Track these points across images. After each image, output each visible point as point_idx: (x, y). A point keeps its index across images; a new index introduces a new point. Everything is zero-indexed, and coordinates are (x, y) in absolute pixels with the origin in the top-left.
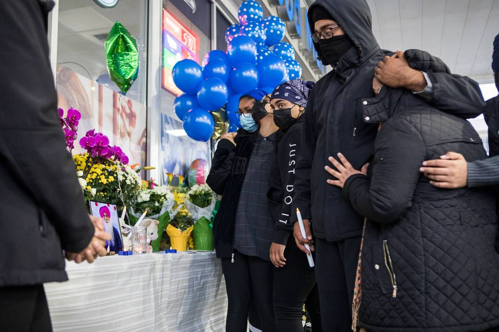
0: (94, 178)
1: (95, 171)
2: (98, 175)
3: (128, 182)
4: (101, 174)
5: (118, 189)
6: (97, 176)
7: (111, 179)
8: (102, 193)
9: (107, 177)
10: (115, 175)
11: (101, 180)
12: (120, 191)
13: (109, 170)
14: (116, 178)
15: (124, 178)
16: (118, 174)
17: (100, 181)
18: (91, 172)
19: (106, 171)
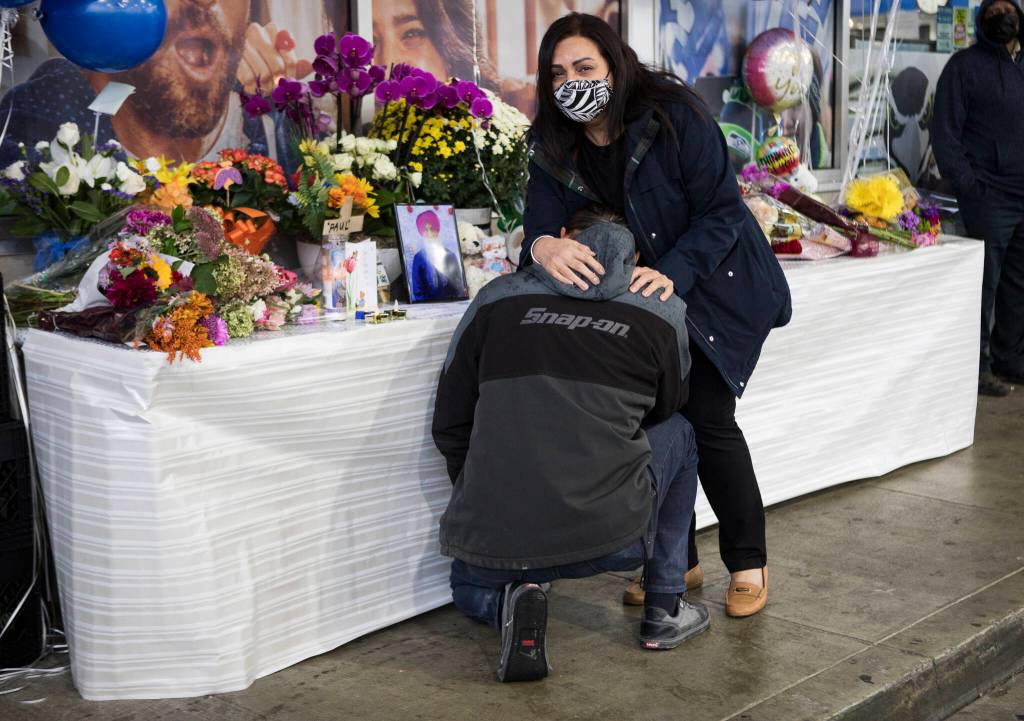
0: (427, 147)
1: (428, 131)
2: (435, 142)
3: (497, 150)
4: (442, 139)
5: (477, 166)
6: (432, 143)
7: (460, 146)
8: (443, 176)
9: (451, 145)
10: (468, 139)
11: (439, 149)
12: (480, 169)
13: (457, 129)
14: (470, 144)
15: (488, 143)
16: (474, 135)
17: (438, 153)
18: (422, 133)
19: (449, 133)
